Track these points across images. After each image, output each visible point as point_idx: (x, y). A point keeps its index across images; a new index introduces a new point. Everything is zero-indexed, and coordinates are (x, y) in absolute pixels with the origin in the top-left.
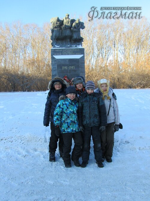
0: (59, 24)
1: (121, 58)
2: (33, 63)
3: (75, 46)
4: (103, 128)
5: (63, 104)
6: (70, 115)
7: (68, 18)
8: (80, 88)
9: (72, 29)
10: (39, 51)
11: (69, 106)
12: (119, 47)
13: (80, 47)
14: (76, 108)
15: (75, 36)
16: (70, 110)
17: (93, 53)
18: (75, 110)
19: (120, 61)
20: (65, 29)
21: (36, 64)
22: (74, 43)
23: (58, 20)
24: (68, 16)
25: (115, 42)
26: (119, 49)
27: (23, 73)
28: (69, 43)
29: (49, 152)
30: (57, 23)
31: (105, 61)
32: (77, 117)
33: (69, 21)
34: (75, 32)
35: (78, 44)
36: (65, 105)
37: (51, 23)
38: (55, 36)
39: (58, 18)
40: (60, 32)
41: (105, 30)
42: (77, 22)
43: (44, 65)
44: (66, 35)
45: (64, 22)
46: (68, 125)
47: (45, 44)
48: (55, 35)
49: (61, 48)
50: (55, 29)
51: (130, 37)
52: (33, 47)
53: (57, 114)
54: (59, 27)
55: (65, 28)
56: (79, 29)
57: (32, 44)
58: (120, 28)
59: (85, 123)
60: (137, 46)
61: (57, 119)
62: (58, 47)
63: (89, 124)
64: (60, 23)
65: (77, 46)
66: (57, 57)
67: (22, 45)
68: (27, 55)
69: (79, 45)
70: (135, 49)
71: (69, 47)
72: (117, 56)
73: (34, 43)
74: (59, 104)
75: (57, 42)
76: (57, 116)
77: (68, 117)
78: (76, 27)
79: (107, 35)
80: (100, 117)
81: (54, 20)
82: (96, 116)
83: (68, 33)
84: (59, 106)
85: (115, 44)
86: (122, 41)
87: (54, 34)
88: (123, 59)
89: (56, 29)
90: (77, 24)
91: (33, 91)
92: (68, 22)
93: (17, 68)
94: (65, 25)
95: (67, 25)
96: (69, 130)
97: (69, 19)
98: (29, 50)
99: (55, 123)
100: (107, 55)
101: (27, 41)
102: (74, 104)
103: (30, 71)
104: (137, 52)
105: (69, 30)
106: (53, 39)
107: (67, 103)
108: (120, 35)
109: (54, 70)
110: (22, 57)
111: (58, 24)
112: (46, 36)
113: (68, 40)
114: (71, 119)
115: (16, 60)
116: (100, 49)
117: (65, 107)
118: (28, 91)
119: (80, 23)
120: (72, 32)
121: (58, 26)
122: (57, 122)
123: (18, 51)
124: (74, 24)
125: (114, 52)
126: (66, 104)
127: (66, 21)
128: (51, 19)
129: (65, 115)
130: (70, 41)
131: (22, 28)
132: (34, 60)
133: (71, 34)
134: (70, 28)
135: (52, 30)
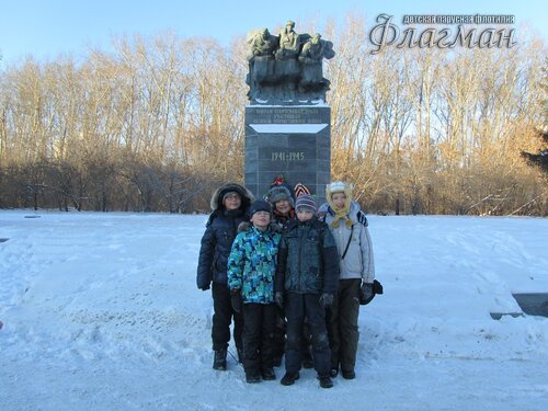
0: (269, 45)
1: (438, 130)
2: (200, 138)
3: (306, 101)
5: (244, 242)
6: (258, 264)
7: (292, 31)
8: (284, 211)
9: (300, 58)
10: (219, 109)
11: (257, 244)
13: (320, 104)
15: (308, 77)
16: (259, 253)
17: (363, 116)
18: (269, 253)
19: (436, 140)
20: (282, 60)
21: (209, 143)
22: (305, 93)
23: (267, 36)
24: (293, 26)
25: (421, 89)
26: (434, 107)
27: (172, 165)
28: (292, 93)
29: (214, 348)
30: (263, 44)
31: (394, 138)
32: (273, 269)
33: (293, 39)
34: (308, 65)
35: (314, 95)
36: (248, 244)
37: (250, 43)
38: (258, 76)
39: (267, 31)
40: (271, 65)
42: (314, 41)
43: (230, 146)
44: (286, 73)
45: (281, 42)
46: (252, 286)
48: (257, 72)
49: (270, 106)
50: (257, 58)
51: (466, 74)
52: (204, 97)
53: (233, 264)
54: (268, 54)
55: (284, 55)
56: (320, 59)
57: (201, 89)
59: (288, 284)
60: (483, 100)
61: (235, 276)
62: (262, 104)
63: (297, 287)
64: (271, 42)
65: (313, 102)
66: (260, 128)
67: (174, 93)
68: (187, 118)
69: (317, 99)
70: (478, 108)
71: (290, 104)
72: (428, 126)
73: (206, 88)
74: (236, 241)
75: (262, 90)
76: (233, 269)
77: (254, 269)
78: (313, 55)
79: (401, 69)
80: (323, 272)
81: (257, 35)
82: (312, 270)
83: (290, 67)
84: (237, 247)
85: (421, 95)
87: (255, 70)
89: (260, 58)
90: (313, 46)
91: (198, 213)
92: (291, 41)
93: (157, 152)
94: (284, 49)
95: (287, 48)
96: (255, 297)
97: (294, 33)
98: (193, 106)
99: (231, 284)
100: (400, 122)
101: (188, 81)
102: (268, 240)
103: (192, 160)
104: (484, 115)
105: (294, 60)
106: (253, 82)
107: (252, 238)
108: (436, 72)
109: (251, 162)
110: (173, 123)
111: (266, 46)
113: (291, 86)
114: (260, 274)
115: (158, 130)
116: (383, 105)
117: (248, 247)
118: (184, 212)
119: (321, 43)
120: (300, 65)
121: (265, 50)
122: (234, 282)
123: (165, 106)
124: (305, 47)
125: (418, 116)
126: (250, 241)
127: (286, 39)
128: (249, 34)
129: (248, 265)
130: (296, 88)
131: (177, 49)
132: (205, 131)
133: (297, 71)
134: (296, 55)
135: (250, 61)
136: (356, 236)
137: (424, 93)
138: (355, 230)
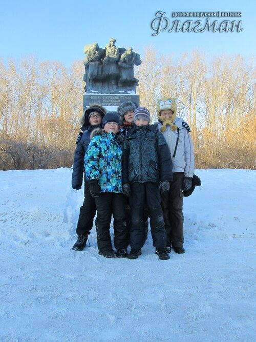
0: (99, 54)
1: (200, 121)
2: (52, 124)
3: (123, 92)
4: (165, 185)
6: (112, 161)
7: (114, 45)
9: (119, 63)
10: (64, 107)
11: (111, 145)
12: (198, 104)
13: (132, 93)
14: (121, 152)
15: (124, 76)
16: (112, 152)
18: (119, 154)
19: (199, 128)
20: (107, 64)
21: (58, 128)
22: (123, 87)
23: (97, 48)
24: (114, 42)
25: (191, 96)
26: (198, 107)
27: (34, 141)
28: (114, 87)
30: (95, 54)
33: (115, 51)
34: (124, 68)
35: (129, 88)
36: (103, 144)
37: (86, 53)
38: (92, 75)
39: (97, 45)
40: (100, 68)
41: (174, 76)
42: (129, 52)
44: (110, 73)
45: (107, 53)
46: (107, 178)
47: (74, 96)
48: (91, 73)
49: (100, 94)
50: (91, 63)
51: (217, 88)
52: (54, 99)
53: (92, 158)
54: (98, 61)
55: (109, 61)
56: (132, 65)
57: (52, 94)
58: (200, 72)
60: (227, 103)
61: (94, 168)
62: (95, 93)
63: (140, 178)
65: (128, 92)
67: (35, 97)
68: (43, 112)
69: (131, 90)
70: (225, 108)
71: (113, 93)
72: (195, 119)
73: (56, 93)
74: (93, 141)
75: (94, 85)
76: (91, 162)
77: (109, 164)
78: (127, 61)
79: (178, 83)
80: (160, 165)
81: (90, 47)
82: (151, 162)
83: (112, 70)
85: (190, 99)
86: (203, 94)
87: (89, 72)
88: (204, 124)
89: (93, 63)
90: (128, 56)
92: (113, 52)
93: (24, 134)
94: (108, 57)
95: (111, 56)
96: (109, 187)
97: (115, 47)
98: (47, 104)
99: (91, 175)
101: (44, 89)
102: (118, 144)
104: (228, 112)
105: (115, 65)
106: (88, 80)
107: (106, 140)
108: (200, 85)
110: (34, 115)
111: (97, 55)
112: (76, 82)
113: (113, 82)
114: (114, 168)
115: (24, 121)
117: (104, 147)
119: (132, 54)
120: (119, 68)
121: (96, 58)
123: (29, 105)
124: (123, 56)
125: (189, 112)
126: (105, 142)
127: (110, 50)
128: (85, 47)
130: (117, 84)
131: (36, 68)
132: (55, 120)
133: (117, 72)
134: (117, 61)
135: (86, 65)
136: (181, 139)
137: (193, 97)
138: (180, 134)
